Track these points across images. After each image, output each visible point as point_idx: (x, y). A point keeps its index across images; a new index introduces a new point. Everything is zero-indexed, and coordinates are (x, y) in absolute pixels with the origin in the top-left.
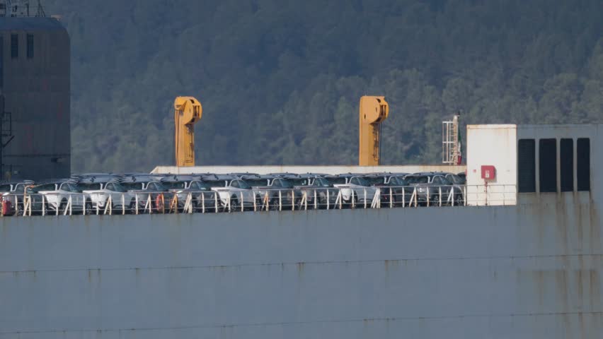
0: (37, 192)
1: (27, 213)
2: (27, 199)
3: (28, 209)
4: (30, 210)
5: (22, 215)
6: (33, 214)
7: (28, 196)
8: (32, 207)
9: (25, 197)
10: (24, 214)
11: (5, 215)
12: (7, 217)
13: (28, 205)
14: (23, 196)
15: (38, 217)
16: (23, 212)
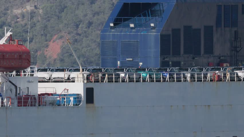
0: (233, 71)
1: (228, 80)
2: (228, 74)
3: (228, 78)
4: (229, 79)
5: (226, 81)
6: (231, 80)
7: (228, 73)
8: (230, 78)
9: (227, 73)
10: (227, 81)
11: (217, 81)
12: (218, 82)
13: (228, 76)
14: (226, 73)
15: (233, 82)
16: (226, 80)
